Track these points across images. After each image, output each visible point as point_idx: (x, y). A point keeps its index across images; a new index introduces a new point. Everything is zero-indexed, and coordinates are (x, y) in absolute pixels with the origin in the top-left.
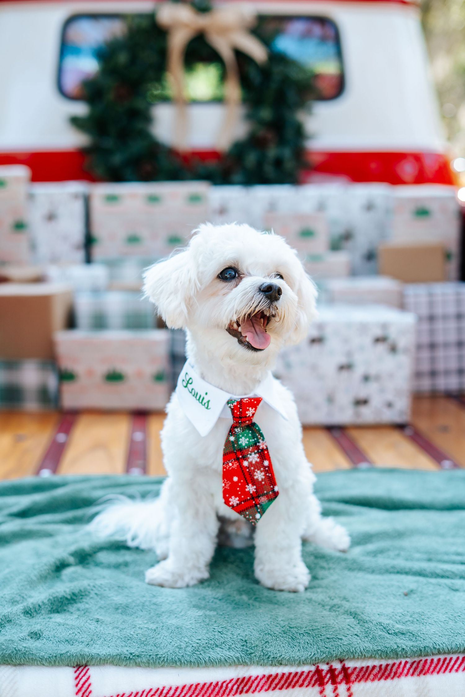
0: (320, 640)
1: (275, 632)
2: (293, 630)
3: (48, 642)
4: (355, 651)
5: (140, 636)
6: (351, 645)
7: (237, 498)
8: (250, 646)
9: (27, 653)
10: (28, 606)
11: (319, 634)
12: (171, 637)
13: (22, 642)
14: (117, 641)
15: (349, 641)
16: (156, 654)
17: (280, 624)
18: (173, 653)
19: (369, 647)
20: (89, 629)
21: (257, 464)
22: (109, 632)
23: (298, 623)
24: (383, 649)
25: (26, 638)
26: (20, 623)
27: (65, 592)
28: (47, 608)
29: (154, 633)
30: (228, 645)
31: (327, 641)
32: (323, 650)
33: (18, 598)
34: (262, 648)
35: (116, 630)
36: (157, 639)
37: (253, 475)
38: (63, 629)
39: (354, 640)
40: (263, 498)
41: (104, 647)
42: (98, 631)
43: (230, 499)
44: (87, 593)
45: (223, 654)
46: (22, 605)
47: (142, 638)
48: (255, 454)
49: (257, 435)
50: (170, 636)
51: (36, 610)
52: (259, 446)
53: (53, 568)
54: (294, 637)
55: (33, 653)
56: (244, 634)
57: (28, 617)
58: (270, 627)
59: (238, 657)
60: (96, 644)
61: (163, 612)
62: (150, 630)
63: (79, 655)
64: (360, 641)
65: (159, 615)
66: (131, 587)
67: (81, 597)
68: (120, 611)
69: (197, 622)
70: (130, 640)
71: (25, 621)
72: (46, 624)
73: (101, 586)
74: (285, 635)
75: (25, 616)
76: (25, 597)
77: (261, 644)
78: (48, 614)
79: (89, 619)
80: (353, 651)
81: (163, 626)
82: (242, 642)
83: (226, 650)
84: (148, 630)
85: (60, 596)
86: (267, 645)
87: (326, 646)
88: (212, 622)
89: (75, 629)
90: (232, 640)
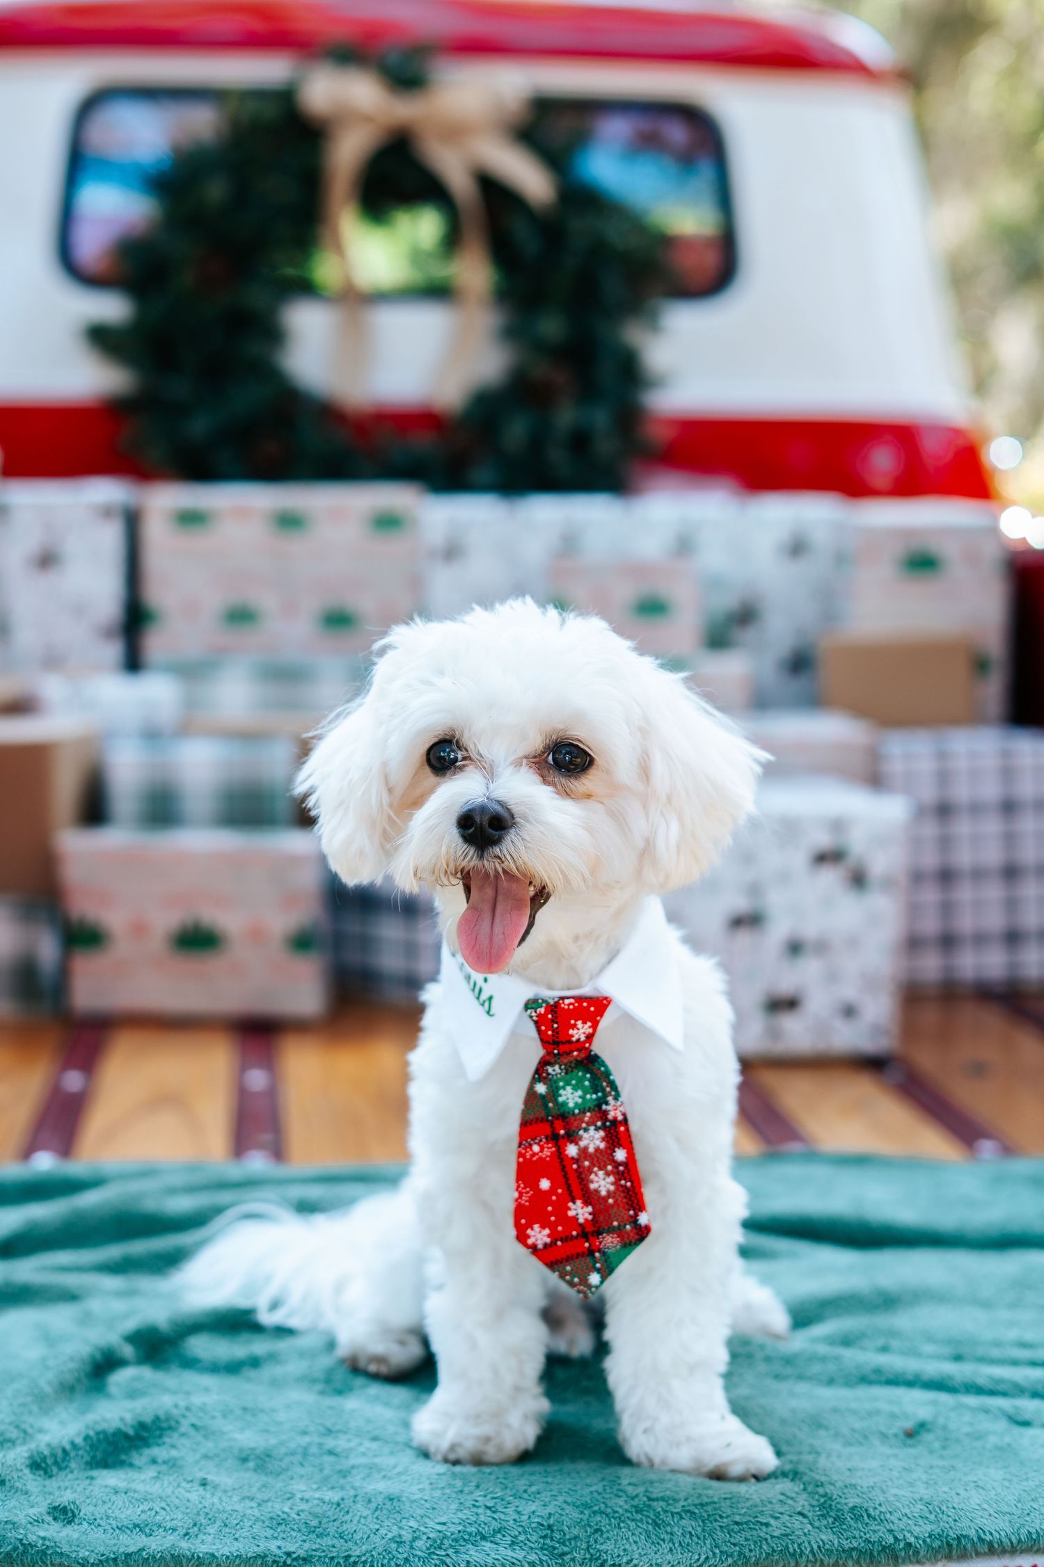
0: (718, 1528)
1: (615, 1509)
2: (658, 1506)
3: (92, 1529)
4: (799, 1551)
5: (306, 1516)
6: (790, 1537)
7: (547, 1231)
8: (560, 1539)
9: (49, 1552)
10: (40, 1450)
11: (715, 1514)
12: (377, 1518)
13: (36, 1528)
14: (253, 1526)
15: (785, 1529)
16: (346, 1554)
17: (625, 1492)
18: (384, 1553)
19: (831, 1541)
20: (185, 1502)
21: (598, 1155)
22: (235, 1508)
23: (668, 1489)
24: (863, 1547)
25: (42, 1520)
26: (24, 1488)
27: (122, 1419)
28: (82, 1457)
29: (338, 1510)
30: (510, 1536)
31: (735, 1530)
32: (726, 1549)
33: (14, 1434)
34: (587, 1542)
35: (248, 1503)
36: (344, 1524)
37: (587, 1180)
38: (126, 1500)
39: (797, 1525)
40: (610, 1239)
41: (225, 1540)
42: (207, 1506)
43: (529, 1231)
44: (173, 1423)
45: (498, 1554)
46: (25, 1448)
47: (311, 1521)
48: (597, 1129)
49: (604, 1084)
50: (375, 1516)
51: (59, 1460)
52: (606, 1113)
53: (88, 1368)
54: (660, 1519)
55: (63, 1550)
56: (544, 1511)
57: (40, 1476)
58: (604, 1498)
59: (533, 1562)
60: (205, 1534)
61: (353, 1467)
62: (326, 1504)
63: (169, 1556)
64: (810, 1527)
65: (344, 1474)
66: (273, 1410)
67: (158, 1433)
68: (251, 1464)
69: (434, 1486)
70: (283, 1525)
71: (35, 1483)
72: (85, 1489)
73: (202, 1409)
74: (639, 1516)
75: (34, 1474)
76: (30, 1430)
77: (585, 1534)
78: (85, 1470)
79: (185, 1480)
80: (794, 1550)
81: (356, 1496)
82: (541, 1530)
83: (506, 1546)
84: (321, 1504)
85: (111, 1430)
86: (599, 1538)
87: (733, 1540)
88: (470, 1486)
89: (154, 1500)
90: (518, 1524)
